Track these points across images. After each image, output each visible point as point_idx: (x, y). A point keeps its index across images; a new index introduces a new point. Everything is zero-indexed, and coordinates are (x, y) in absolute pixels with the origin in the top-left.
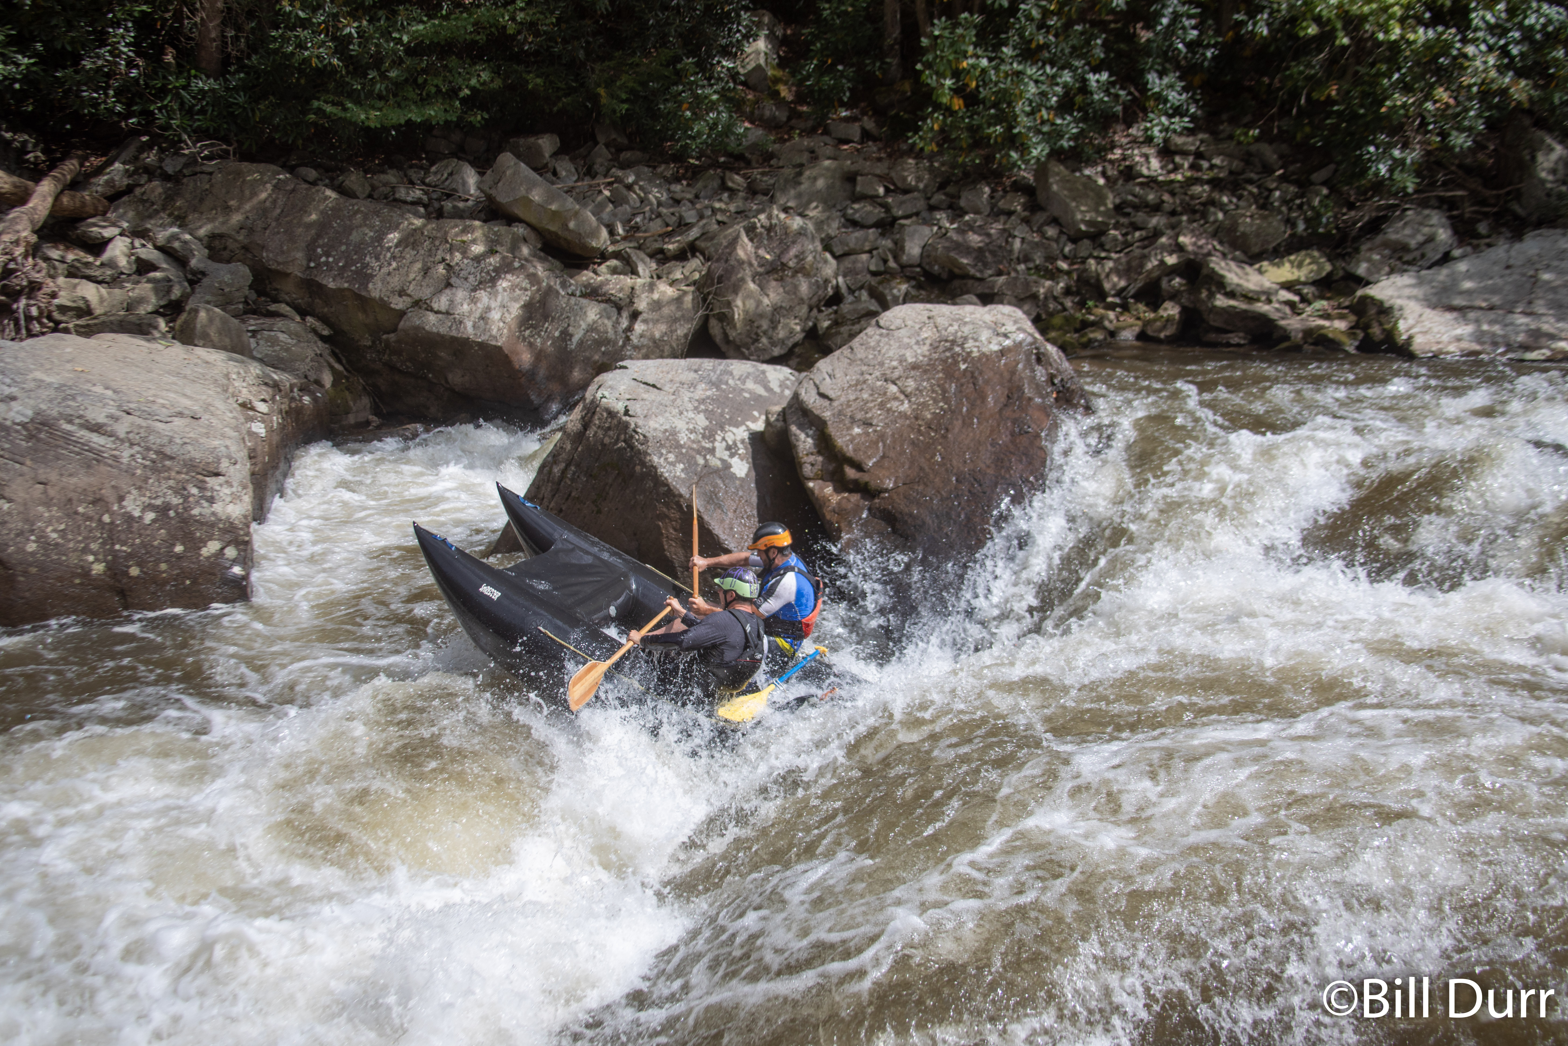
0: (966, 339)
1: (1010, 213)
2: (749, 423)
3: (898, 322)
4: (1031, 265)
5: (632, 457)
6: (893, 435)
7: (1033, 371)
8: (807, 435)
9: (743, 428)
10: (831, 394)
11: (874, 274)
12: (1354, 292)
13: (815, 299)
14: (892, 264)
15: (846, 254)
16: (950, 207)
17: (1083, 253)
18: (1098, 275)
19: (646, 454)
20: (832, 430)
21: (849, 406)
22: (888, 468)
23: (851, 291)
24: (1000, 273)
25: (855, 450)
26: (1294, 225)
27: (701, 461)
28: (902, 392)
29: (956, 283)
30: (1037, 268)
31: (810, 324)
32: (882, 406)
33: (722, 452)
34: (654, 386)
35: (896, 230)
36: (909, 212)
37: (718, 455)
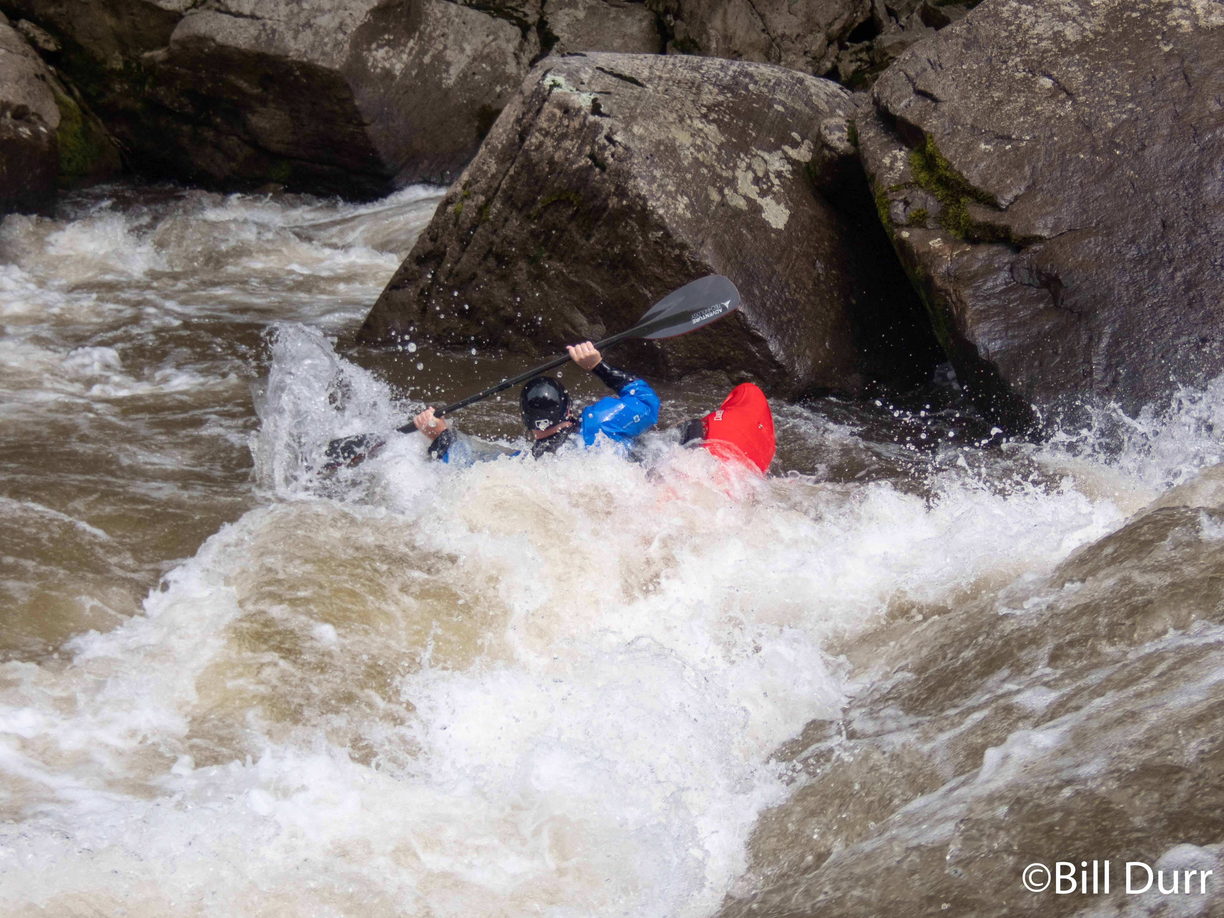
0: (1167, 6)
2: (786, 148)
5: (602, 182)
6: (1048, 153)
8: (895, 159)
9: (780, 153)
10: (937, 91)
13: (837, 27)
19: (628, 175)
20: (942, 146)
21: (969, 110)
22: (1043, 205)
25: (982, 177)
27: (715, 196)
28: (1062, 88)
32: (1026, 109)
33: (746, 185)
34: (632, 80)
37: (740, 191)
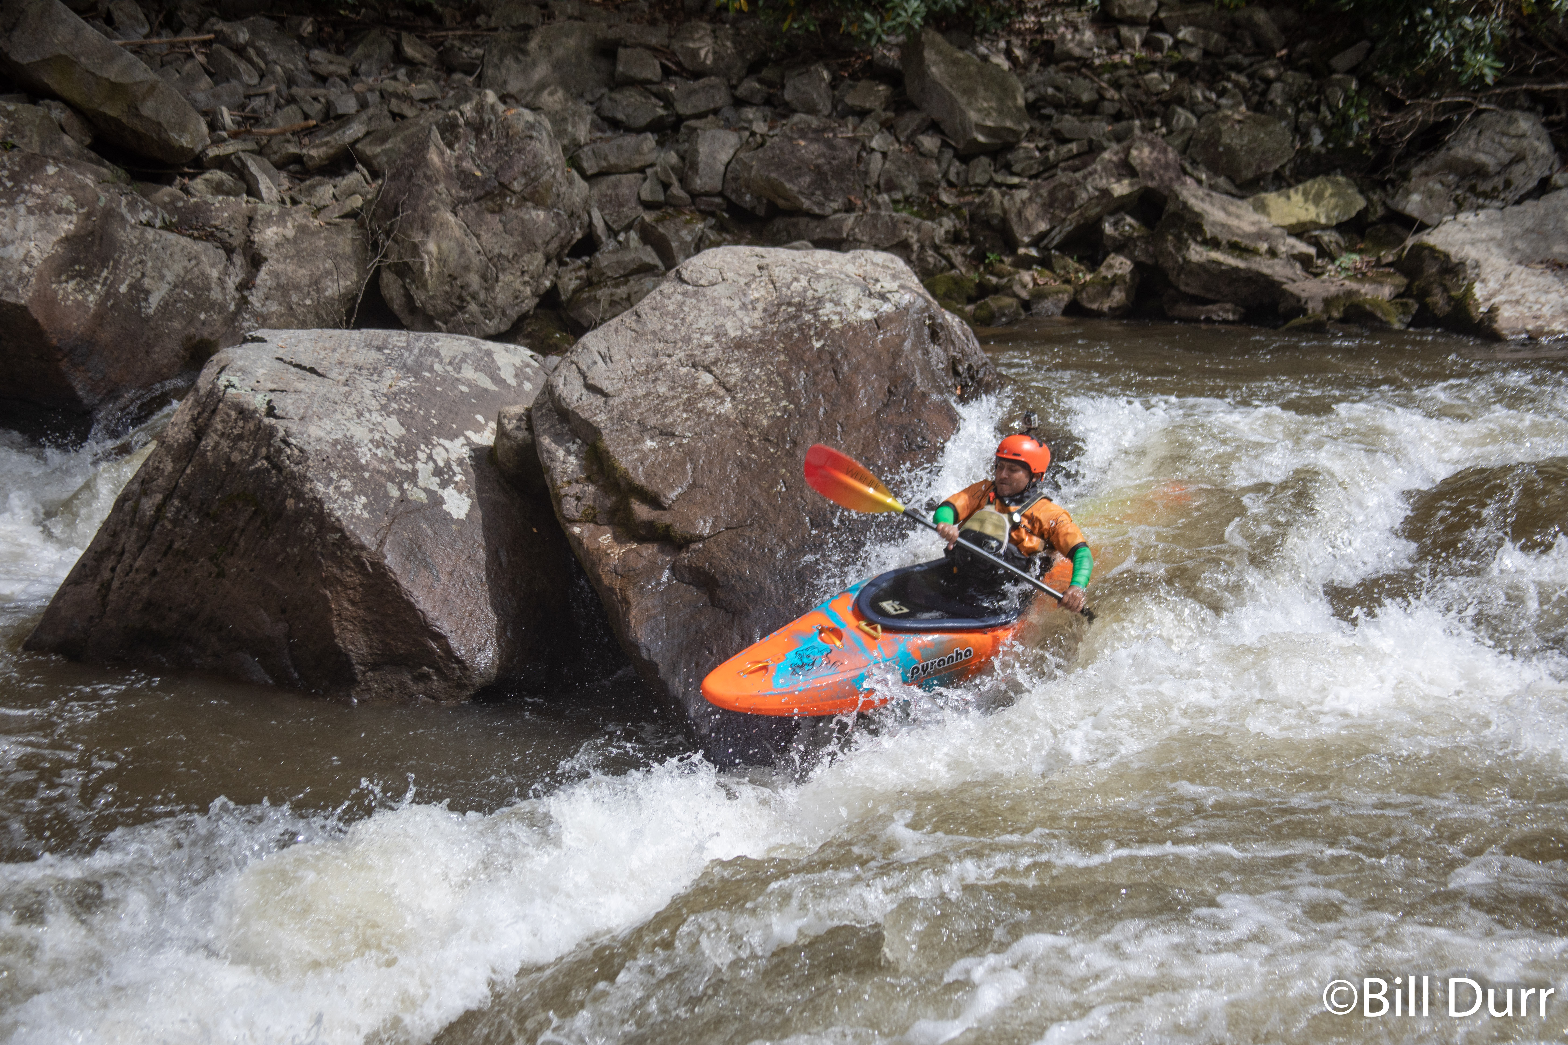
0: (820, 300)
1: (862, 114)
2: (469, 433)
3: (712, 274)
4: (898, 196)
5: (279, 484)
6: (708, 451)
7: (926, 352)
8: (568, 452)
9: (462, 440)
10: (606, 386)
11: (648, 206)
12: (1403, 240)
13: (554, 245)
14: (676, 190)
15: (603, 173)
16: (768, 102)
17: (980, 178)
18: (1005, 211)
19: (304, 478)
20: (611, 443)
21: (636, 405)
22: (703, 504)
23: (612, 232)
24: (849, 208)
25: (647, 475)
26: (1306, 137)
27: (395, 493)
28: (722, 384)
29: (780, 223)
30: (907, 199)
31: (548, 283)
32: (689, 405)
33: (426, 478)
34: (312, 370)
35: (681, 137)
36: (702, 109)
37: (421, 483)
